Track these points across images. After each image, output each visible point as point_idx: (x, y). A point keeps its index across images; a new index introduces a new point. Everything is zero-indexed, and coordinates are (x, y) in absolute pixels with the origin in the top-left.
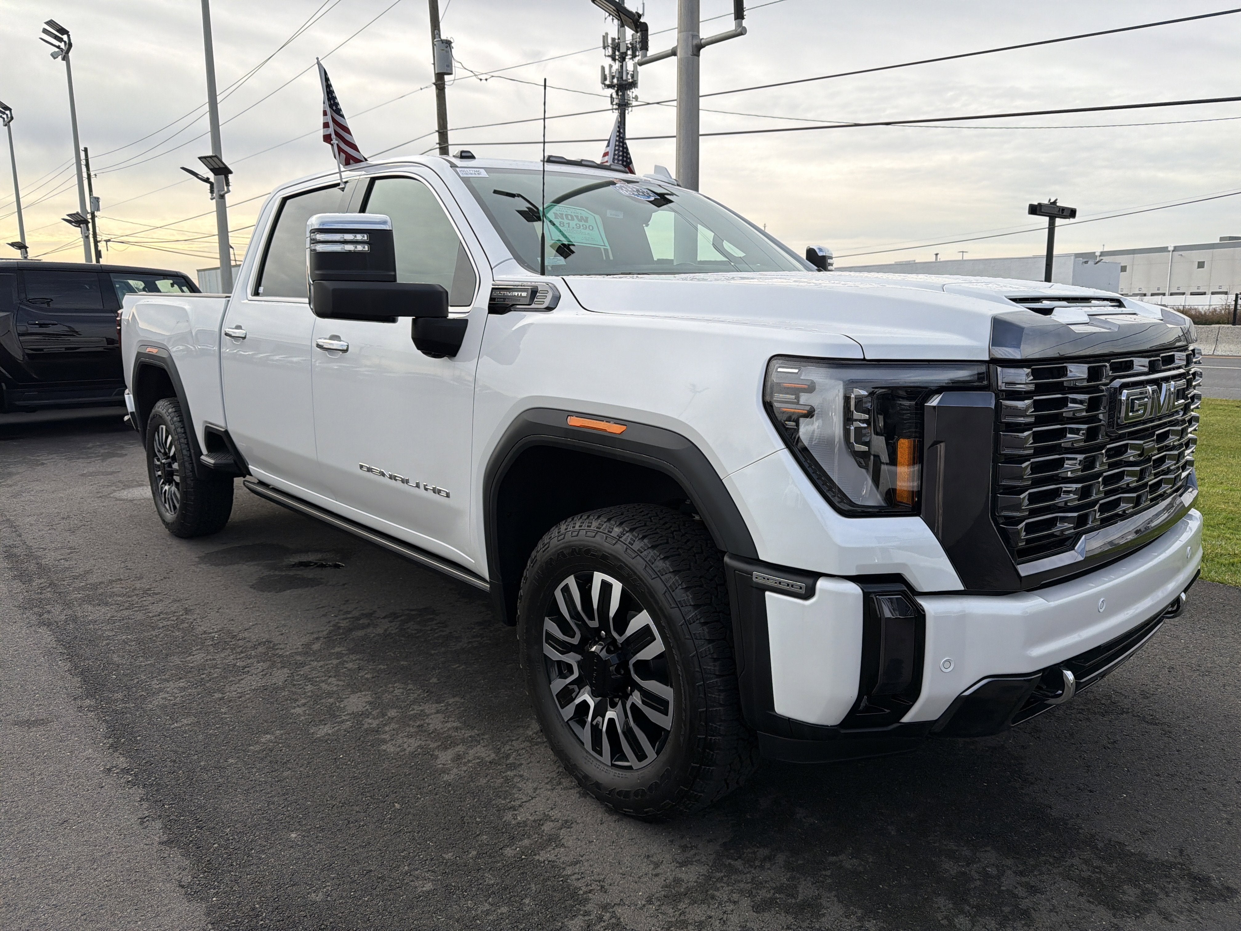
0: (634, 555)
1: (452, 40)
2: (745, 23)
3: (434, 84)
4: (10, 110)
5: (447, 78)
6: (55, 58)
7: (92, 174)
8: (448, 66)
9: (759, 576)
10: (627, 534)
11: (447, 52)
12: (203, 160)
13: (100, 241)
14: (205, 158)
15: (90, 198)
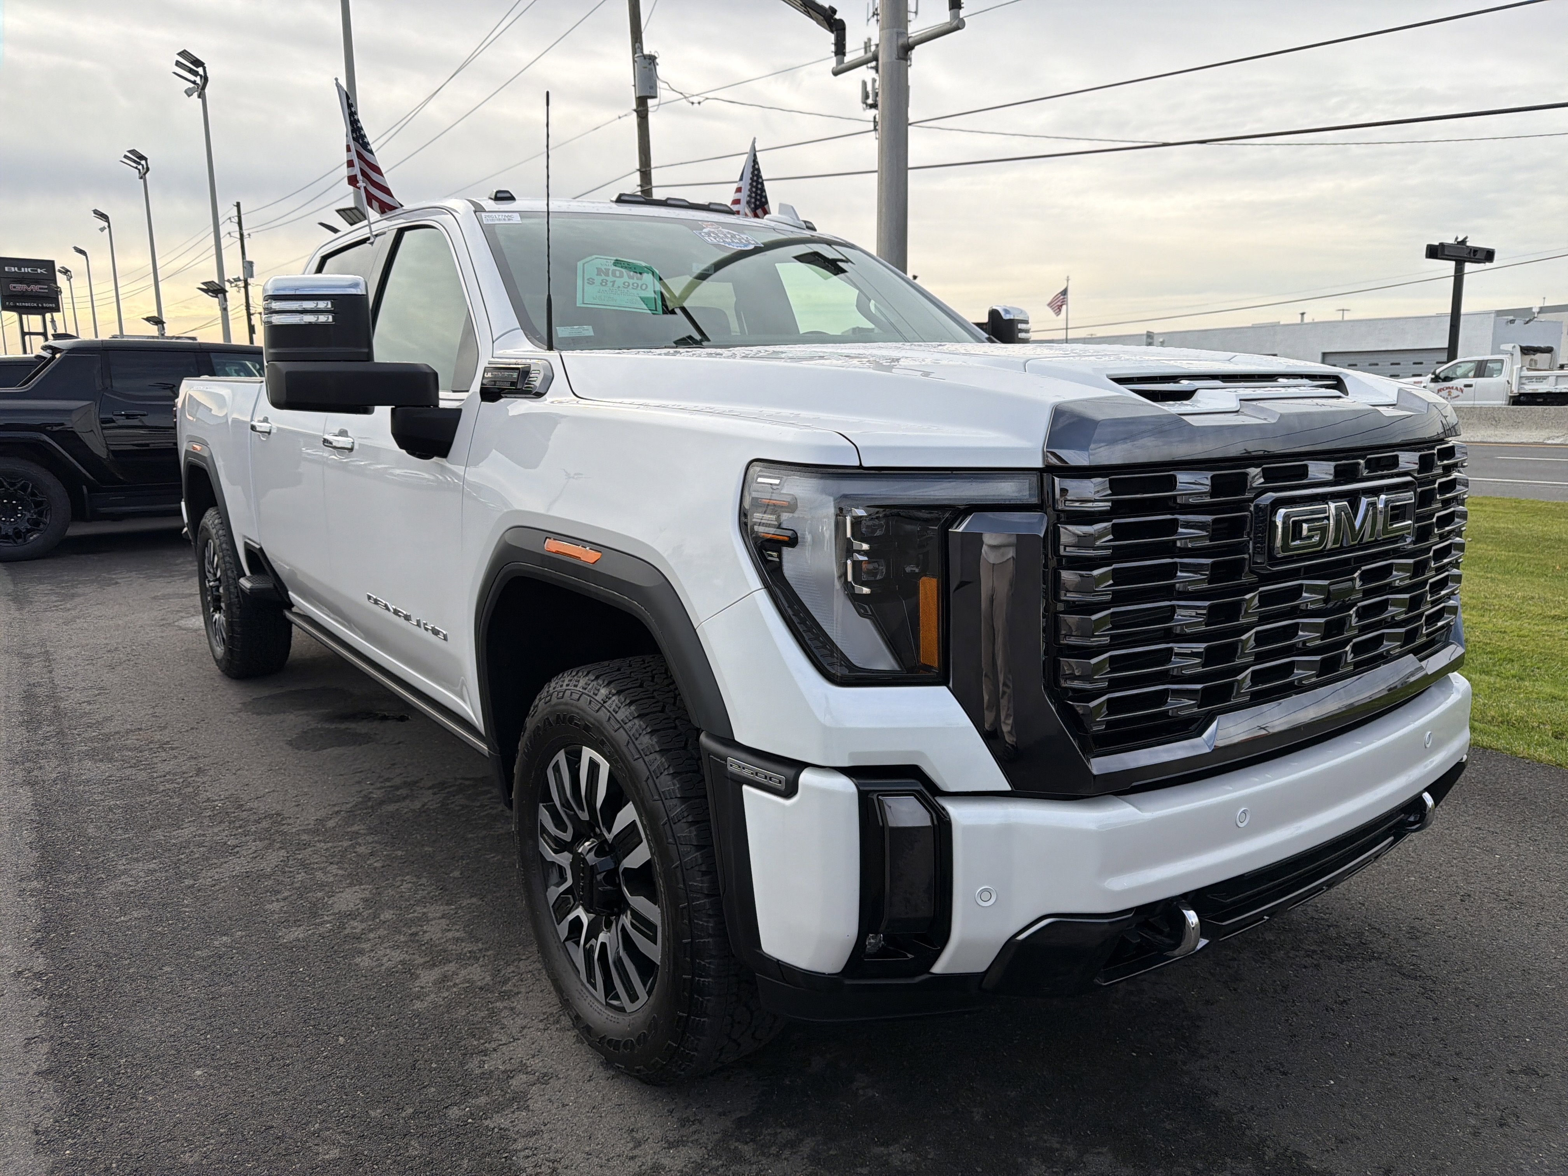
0: (616, 727)
1: (656, 55)
2: (962, 13)
3: (635, 110)
4: (146, 159)
5: (650, 102)
6: (189, 96)
7: (245, 233)
8: (651, 88)
9: (735, 764)
10: (614, 698)
11: (650, 70)
12: (342, 213)
13: (253, 314)
14: (344, 210)
15: (243, 262)
